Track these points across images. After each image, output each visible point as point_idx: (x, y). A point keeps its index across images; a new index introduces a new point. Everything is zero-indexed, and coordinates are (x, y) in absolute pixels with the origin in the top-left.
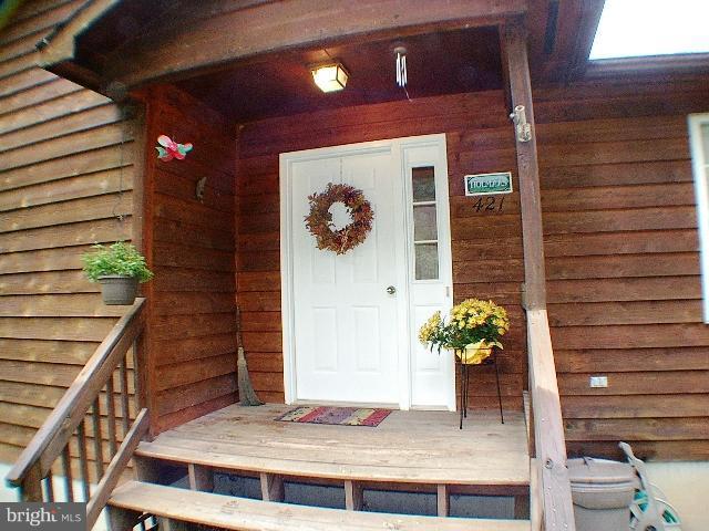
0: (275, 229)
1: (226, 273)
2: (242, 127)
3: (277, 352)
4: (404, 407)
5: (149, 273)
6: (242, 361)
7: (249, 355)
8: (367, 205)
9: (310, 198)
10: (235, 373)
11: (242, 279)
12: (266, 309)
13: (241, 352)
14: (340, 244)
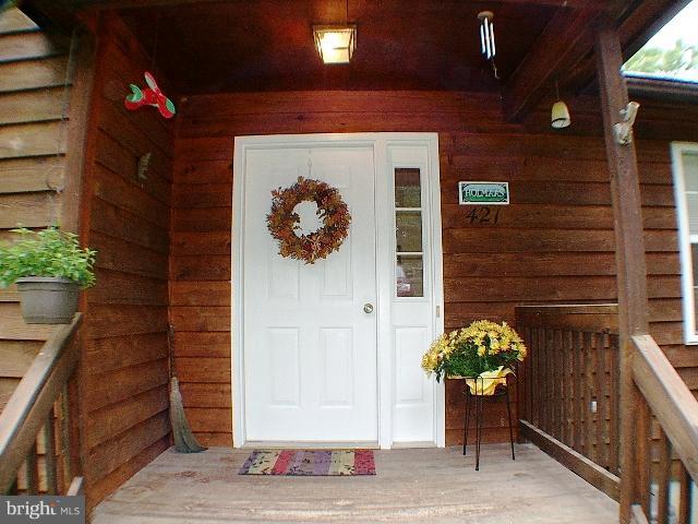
0: (225, 227)
1: (160, 281)
2: (185, 99)
3: (224, 383)
4: (385, 445)
5: (91, 276)
6: (175, 394)
7: (184, 387)
8: (344, 207)
9: (274, 193)
10: (167, 411)
11: (177, 290)
12: (210, 328)
13: (175, 382)
14: (310, 251)
